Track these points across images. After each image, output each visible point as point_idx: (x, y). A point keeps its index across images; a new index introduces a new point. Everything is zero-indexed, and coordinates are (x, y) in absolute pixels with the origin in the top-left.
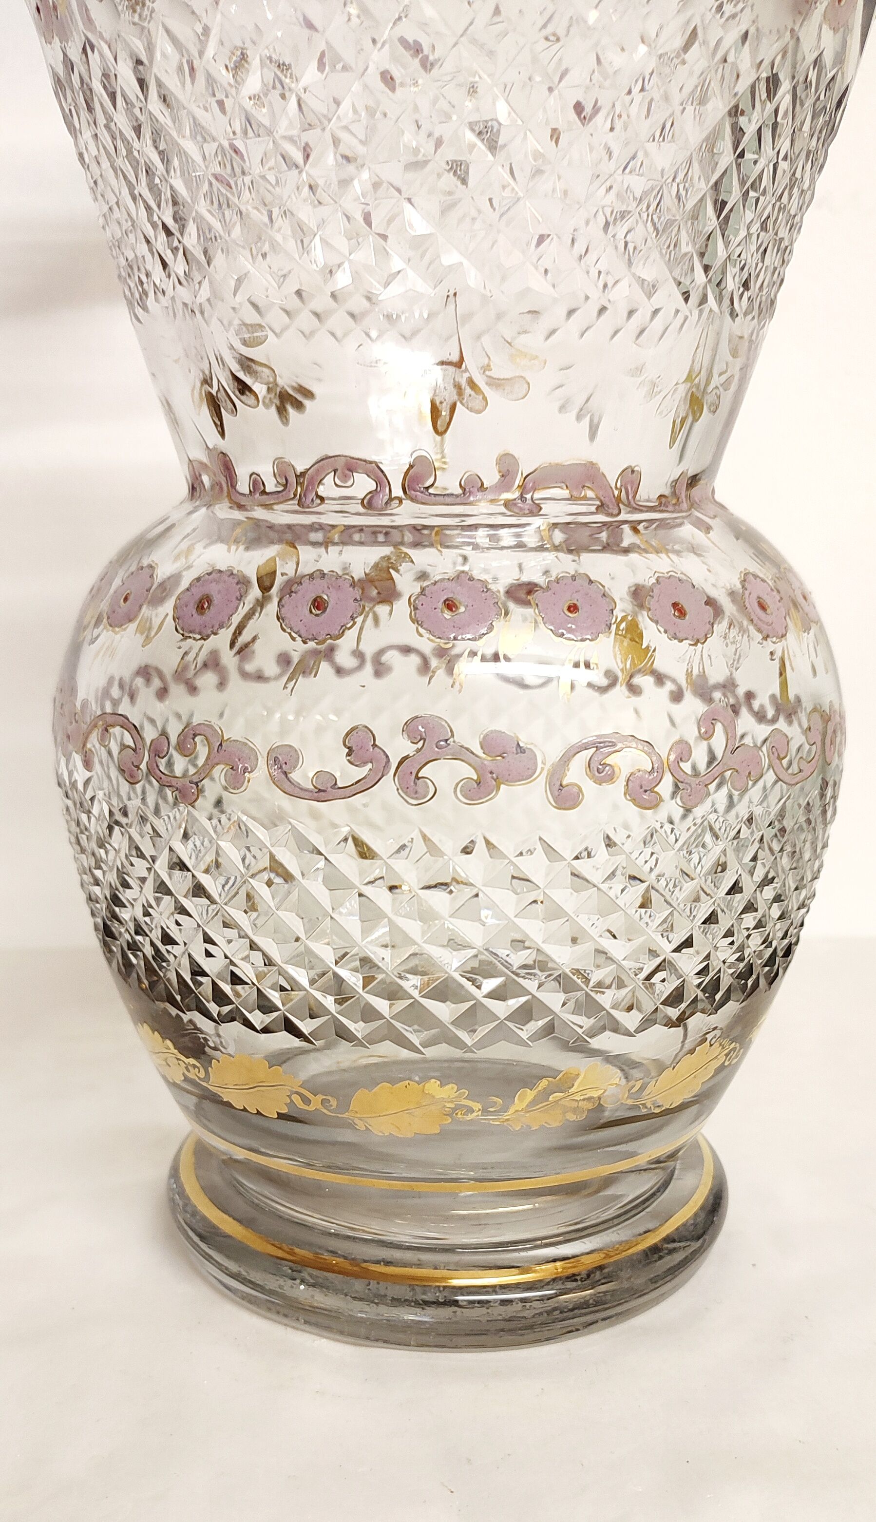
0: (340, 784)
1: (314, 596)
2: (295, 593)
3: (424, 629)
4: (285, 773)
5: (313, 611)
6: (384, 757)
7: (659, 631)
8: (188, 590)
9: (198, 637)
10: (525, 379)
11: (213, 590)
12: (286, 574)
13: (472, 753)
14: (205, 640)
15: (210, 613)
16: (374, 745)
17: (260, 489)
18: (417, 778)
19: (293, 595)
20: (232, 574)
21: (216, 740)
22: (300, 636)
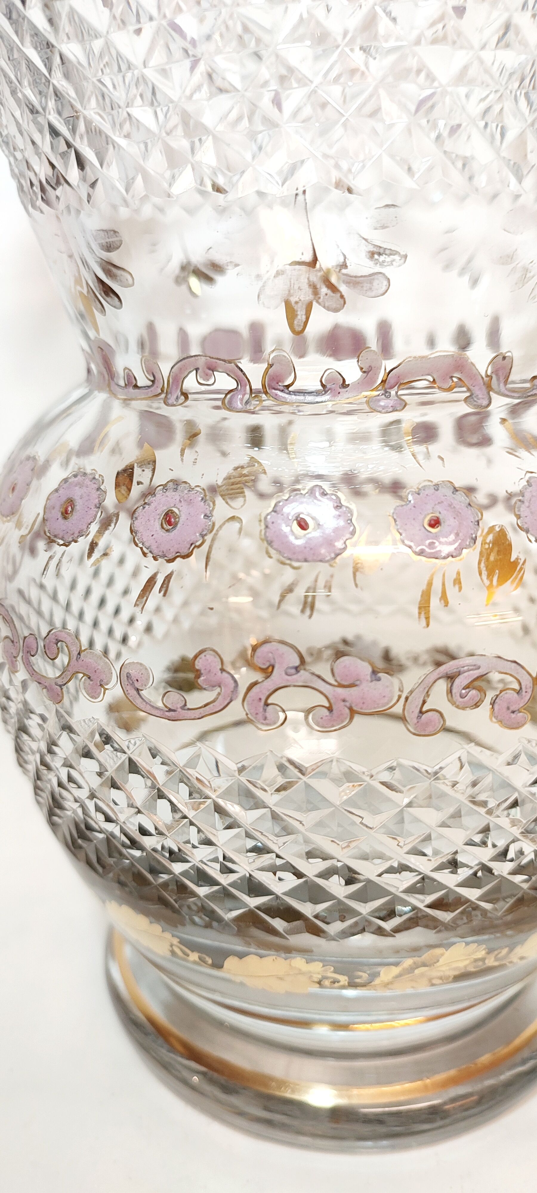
0: (189, 706)
1: (165, 509)
2: (149, 504)
3: (275, 549)
4: (138, 690)
5: (165, 526)
6: (232, 682)
7: (530, 541)
8: (56, 490)
9: (61, 542)
10: (384, 274)
11: (77, 494)
12: (142, 483)
13: (324, 680)
14: (67, 546)
15: (74, 518)
16: (222, 670)
17: (132, 383)
18: (267, 704)
19: (147, 506)
20: (94, 478)
21: (75, 648)
22: (151, 552)
